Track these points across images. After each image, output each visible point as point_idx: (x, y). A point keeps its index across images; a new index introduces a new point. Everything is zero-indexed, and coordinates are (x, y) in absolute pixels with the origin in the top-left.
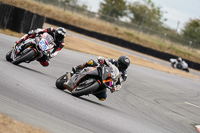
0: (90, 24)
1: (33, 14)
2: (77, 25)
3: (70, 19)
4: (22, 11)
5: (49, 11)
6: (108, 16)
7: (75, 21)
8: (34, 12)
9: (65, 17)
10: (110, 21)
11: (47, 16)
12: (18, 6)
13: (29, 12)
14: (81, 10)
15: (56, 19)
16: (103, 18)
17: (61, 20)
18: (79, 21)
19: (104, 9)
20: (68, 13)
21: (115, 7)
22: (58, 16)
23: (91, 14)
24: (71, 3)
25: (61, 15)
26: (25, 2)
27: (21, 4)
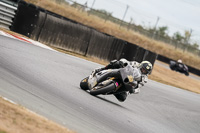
1: (145, 50)
4: (135, 46)
5: (160, 48)
7: (185, 60)
8: (146, 48)
9: (176, 55)
11: (158, 53)
12: (130, 41)
13: (141, 48)
15: (167, 56)
18: (190, 60)
20: (179, 51)
22: (169, 54)
24: (183, 41)
25: (172, 53)
26: (137, 38)
27: (133, 39)
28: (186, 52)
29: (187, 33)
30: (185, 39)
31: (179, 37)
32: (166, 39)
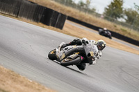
1: (58, 13)
2: (88, 22)
4: (51, 10)
5: (69, 11)
6: (110, 17)
7: (86, 20)
8: (59, 11)
9: (81, 16)
10: (111, 21)
12: (48, 7)
13: (56, 12)
14: (92, 12)
15: (74, 17)
16: (106, 18)
17: (77, 18)
18: (90, 20)
19: (107, 12)
20: (83, 13)
21: (115, 11)
23: (98, 15)
24: (85, 7)
25: (77, 15)
26: (53, 4)
27: (50, 5)
28: (87, 14)
29: (87, 1)
30: (86, 5)
31: (82, 4)
32: (73, 5)
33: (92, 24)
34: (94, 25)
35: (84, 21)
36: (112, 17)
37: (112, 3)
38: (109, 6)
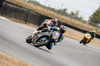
0: (83, 27)
2: (77, 27)
3: (74, 24)
5: (64, 19)
6: (93, 23)
7: (76, 25)
9: (72, 23)
10: (94, 26)
11: (62, 21)
14: (80, 19)
16: (90, 24)
17: (69, 24)
18: (79, 25)
19: (91, 20)
20: (73, 20)
21: (97, 19)
22: (68, 22)
23: (84, 22)
24: (75, 16)
25: (69, 21)
27: (50, 15)
28: (76, 21)
29: (77, 12)
31: (73, 14)
32: (67, 15)
33: (80, 28)
34: (82, 29)
35: (74, 26)
36: (95, 23)
37: (94, 13)
38: (92, 15)
